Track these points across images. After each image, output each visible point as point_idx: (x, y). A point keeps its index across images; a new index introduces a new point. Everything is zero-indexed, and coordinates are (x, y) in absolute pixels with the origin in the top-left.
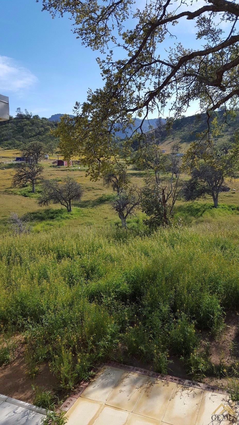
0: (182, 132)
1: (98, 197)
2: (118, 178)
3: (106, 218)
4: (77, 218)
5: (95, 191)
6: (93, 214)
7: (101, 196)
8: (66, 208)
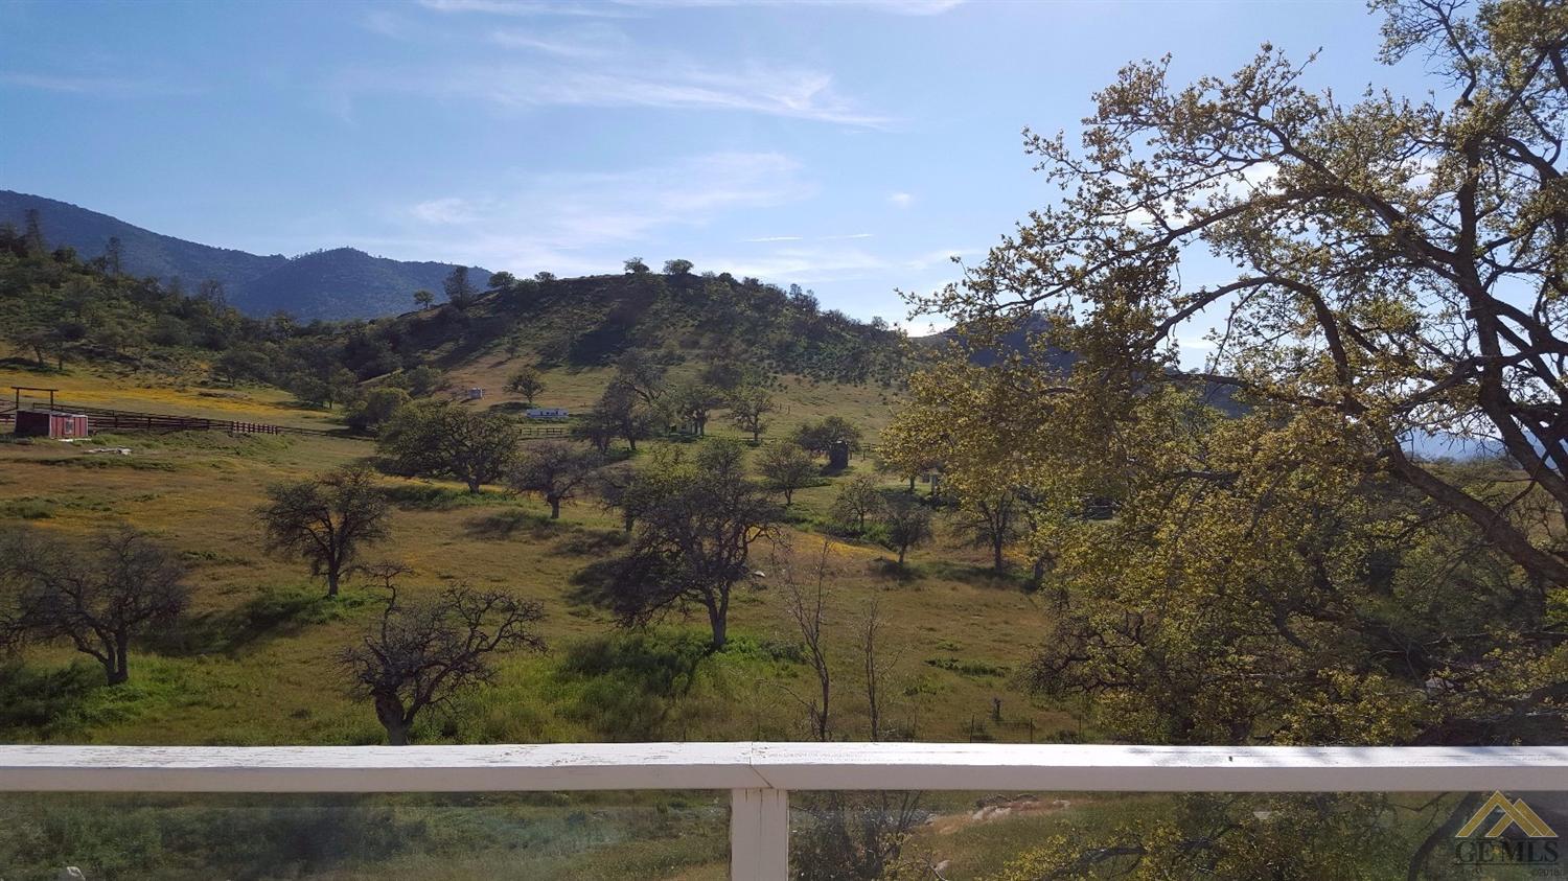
0: (541, 329)
1: (239, 599)
2: (336, 521)
3: (301, 714)
4: (158, 715)
5: (221, 571)
6: (233, 692)
7: (254, 596)
8: (101, 665)
